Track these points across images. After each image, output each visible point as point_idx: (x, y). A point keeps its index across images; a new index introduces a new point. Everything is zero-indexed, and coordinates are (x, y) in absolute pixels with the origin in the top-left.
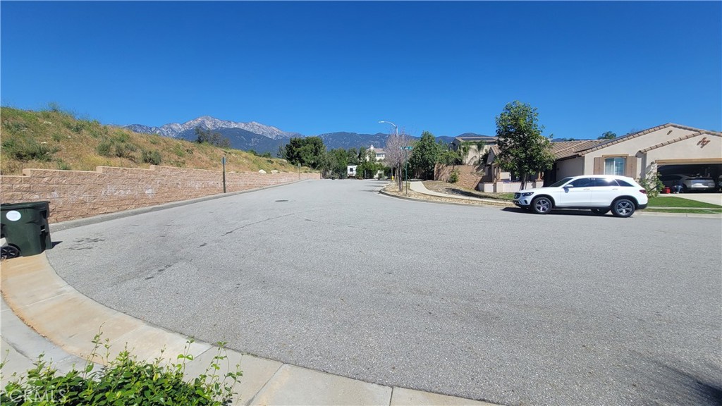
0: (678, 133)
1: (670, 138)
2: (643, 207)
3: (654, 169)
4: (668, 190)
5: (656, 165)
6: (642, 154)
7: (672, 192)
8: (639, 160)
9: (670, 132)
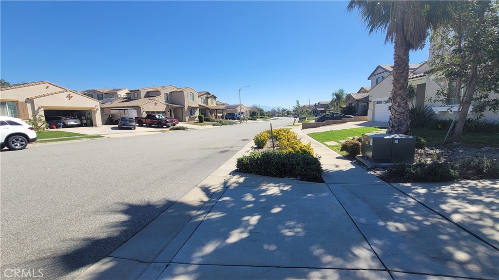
0: (52, 89)
1: (49, 91)
2: (34, 140)
3: (42, 113)
4: (55, 127)
5: (42, 109)
6: (30, 101)
7: (57, 128)
8: (29, 105)
9: (48, 87)
